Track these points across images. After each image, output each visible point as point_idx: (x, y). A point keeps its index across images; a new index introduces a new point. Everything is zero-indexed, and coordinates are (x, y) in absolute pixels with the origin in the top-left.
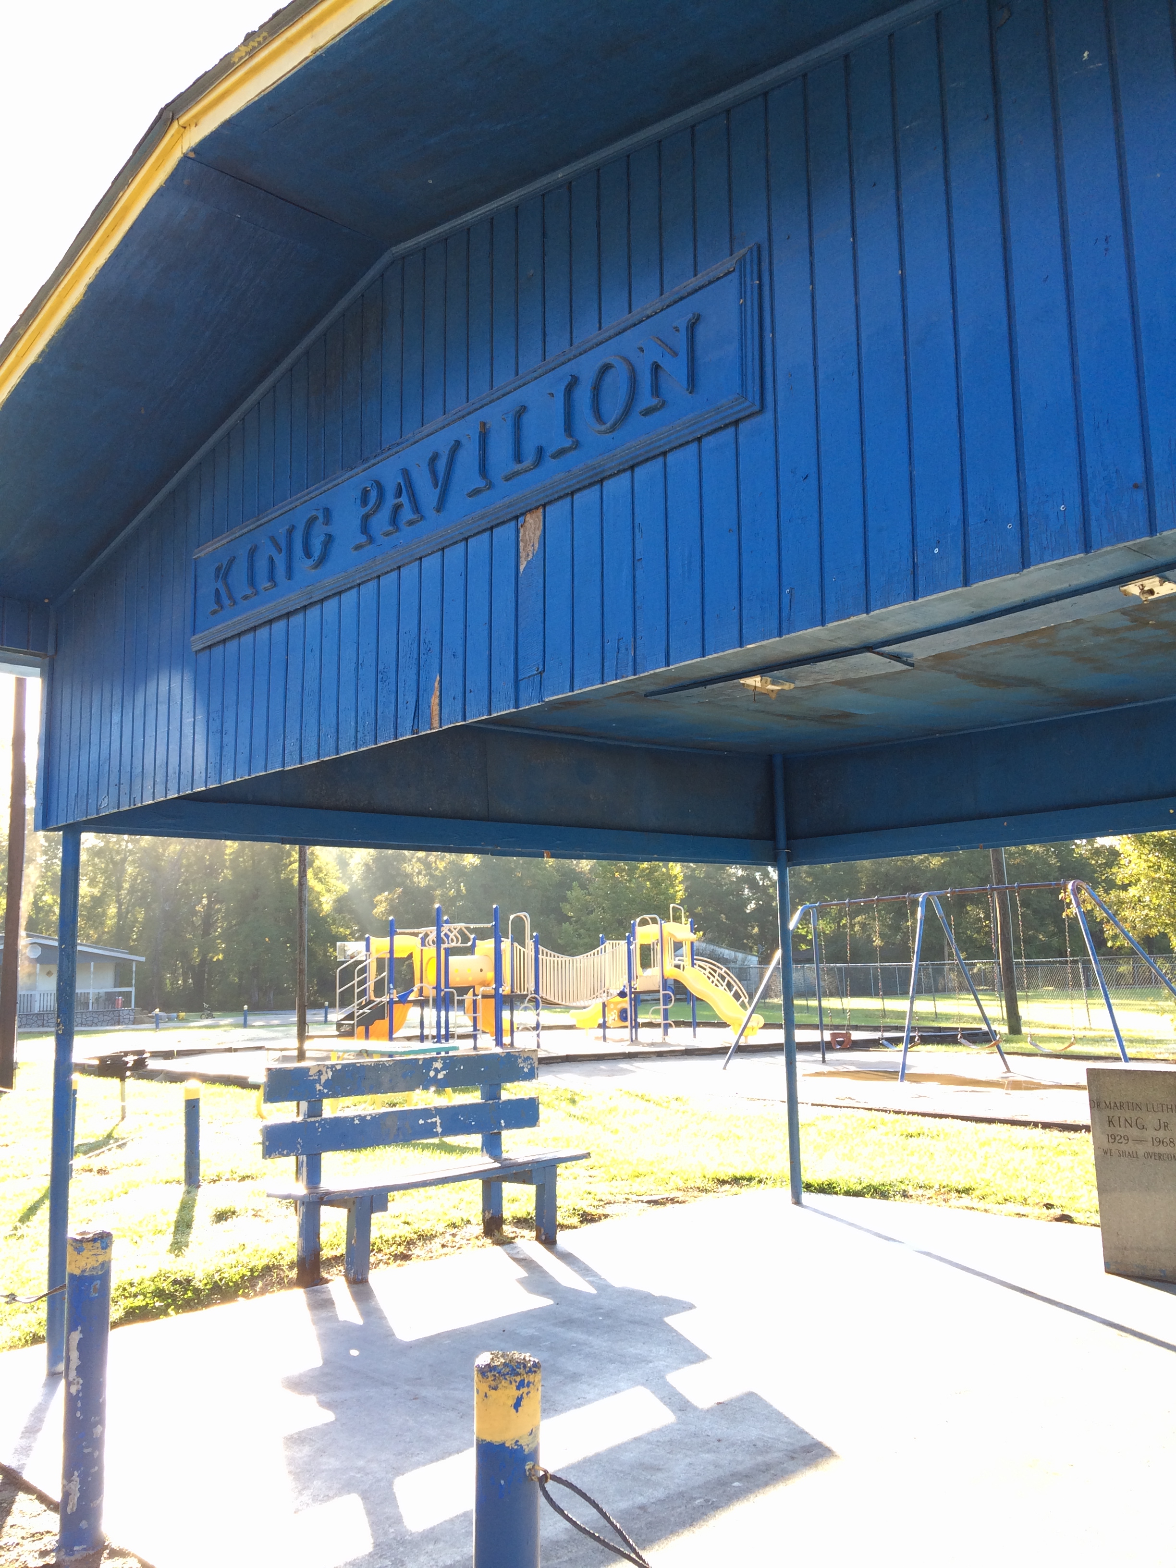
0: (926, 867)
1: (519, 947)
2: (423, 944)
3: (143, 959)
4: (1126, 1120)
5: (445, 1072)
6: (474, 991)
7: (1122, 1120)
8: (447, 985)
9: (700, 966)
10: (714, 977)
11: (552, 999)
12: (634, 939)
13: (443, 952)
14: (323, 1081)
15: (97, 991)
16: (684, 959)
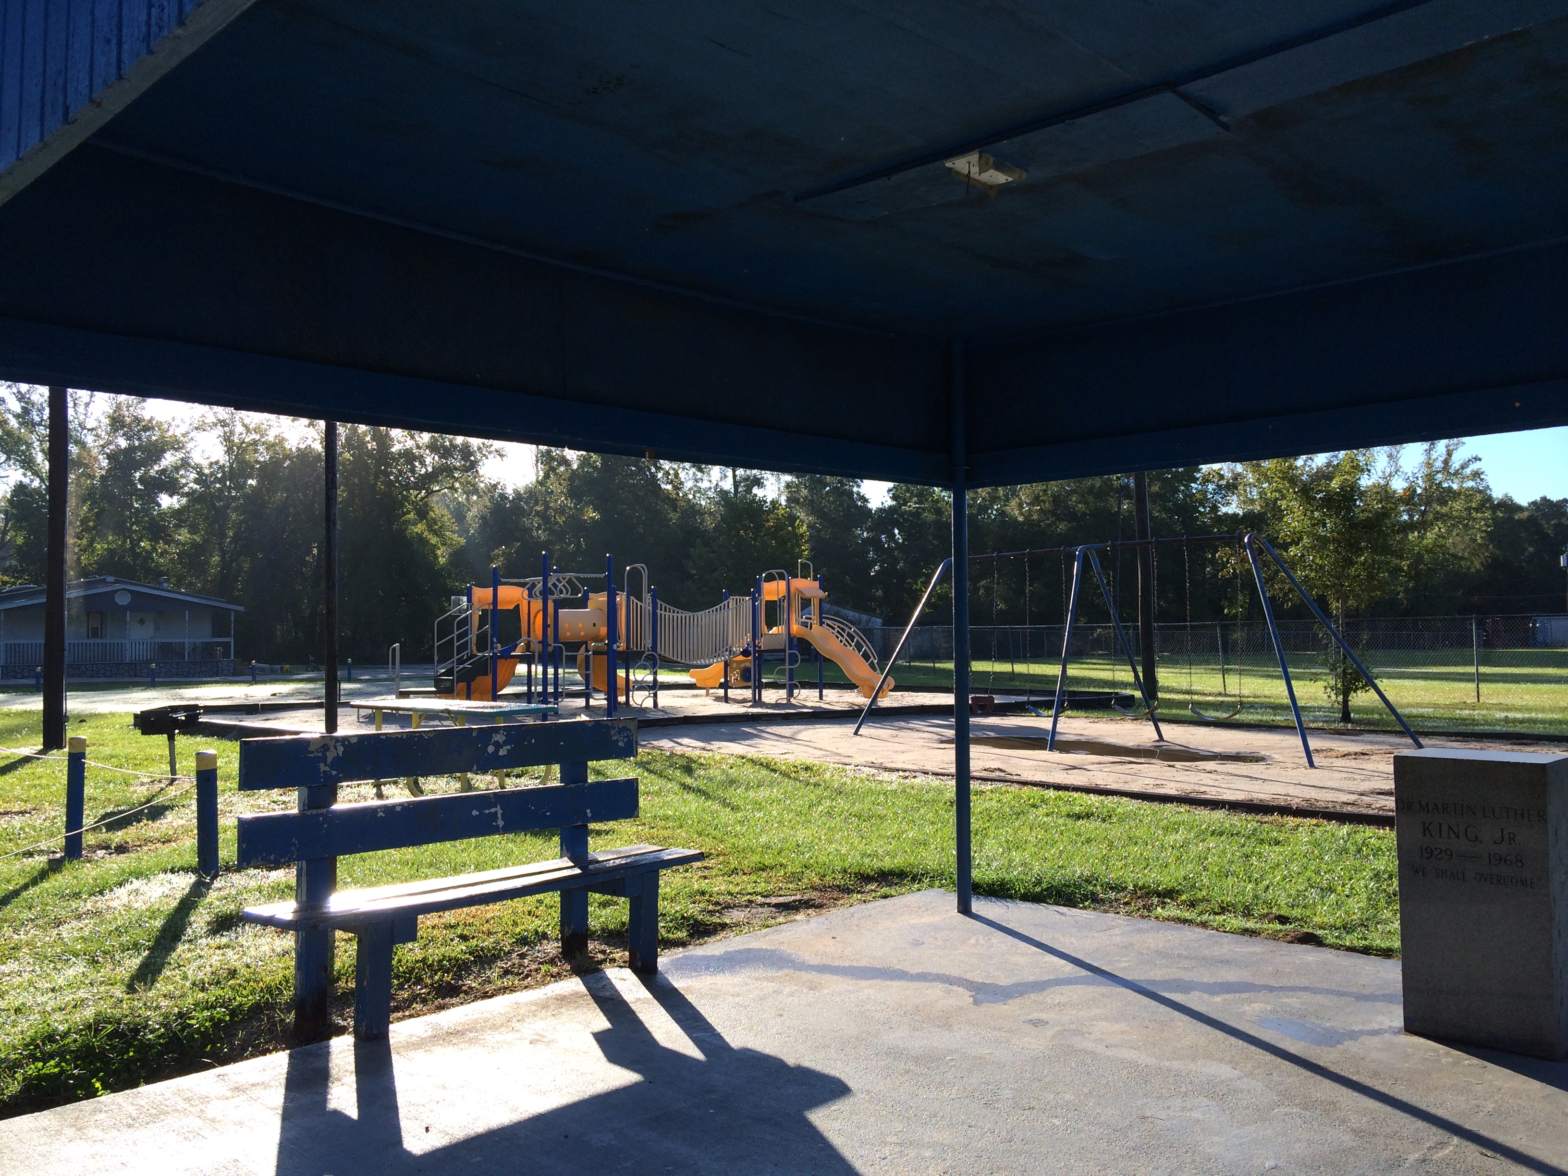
0: (1053, 531)
1: (635, 601)
2: (530, 596)
3: (242, 609)
4: (1450, 828)
5: (509, 747)
6: (586, 647)
7: (1445, 828)
8: (556, 639)
9: (828, 625)
10: (843, 636)
11: (671, 657)
12: (760, 595)
13: (551, 605)
14: (329, 760)
15: (192, 641)
16: (812, 616)
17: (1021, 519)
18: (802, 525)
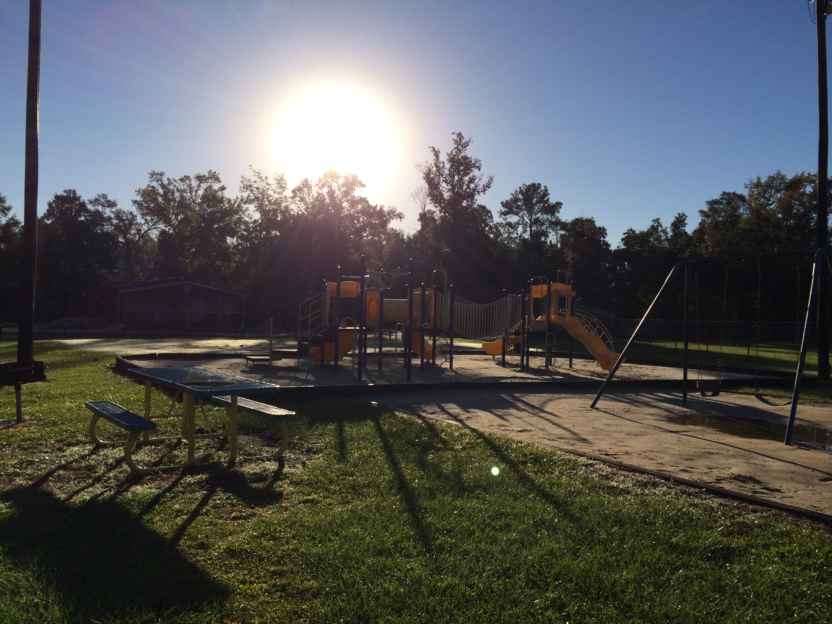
1: (441, 295)
9: (577, 316)
10: (588, 324)
12: (529, 294)
15: (223, 313)
16: (566, 309)
17: (707, 256)
18: (568, 257)
